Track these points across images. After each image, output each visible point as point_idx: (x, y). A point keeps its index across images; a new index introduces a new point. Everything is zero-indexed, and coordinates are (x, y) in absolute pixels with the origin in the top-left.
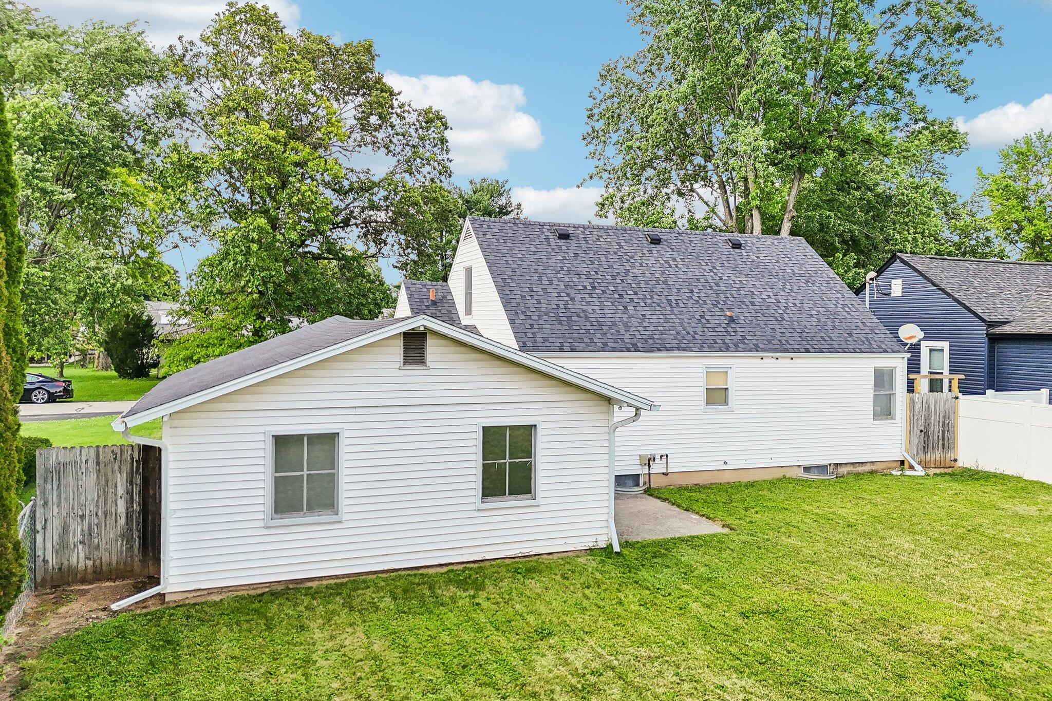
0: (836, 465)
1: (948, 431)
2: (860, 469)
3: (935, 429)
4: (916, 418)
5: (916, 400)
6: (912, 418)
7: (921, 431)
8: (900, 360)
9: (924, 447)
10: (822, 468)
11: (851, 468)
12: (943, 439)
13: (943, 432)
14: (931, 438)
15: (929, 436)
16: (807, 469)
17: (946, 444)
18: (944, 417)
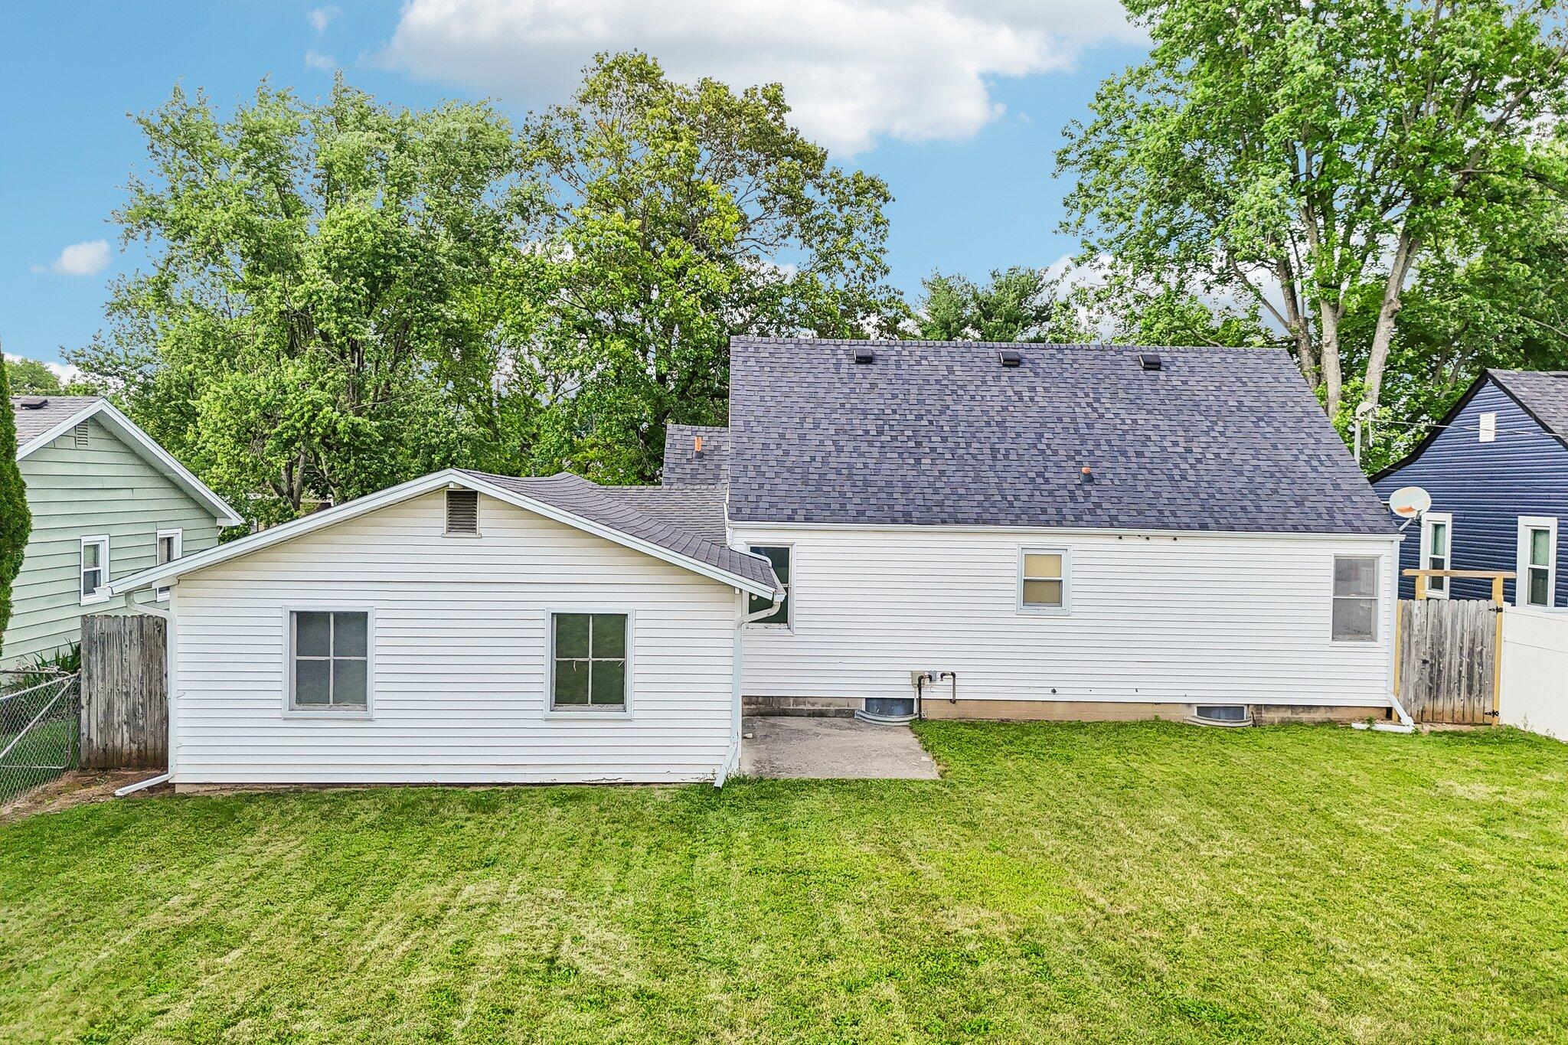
0: (1258, 707)
1: (1481, 664)
2: (1304, 716)
3: (1454, 662)
4: (1414, 640)
5: (1416, 611)
6: (1406, 639)
7: (1425, 662)
8: (1388, 546)
9: (1430, 688)
10: (1235, 712)
11: (1288, 714)
12: (1470, 677)
13: (1471, 666)
14: (1445, 674)
15: (1440, 671)
16: (1204, 711)
17: (1476, 687)
18: (1473, 641)
